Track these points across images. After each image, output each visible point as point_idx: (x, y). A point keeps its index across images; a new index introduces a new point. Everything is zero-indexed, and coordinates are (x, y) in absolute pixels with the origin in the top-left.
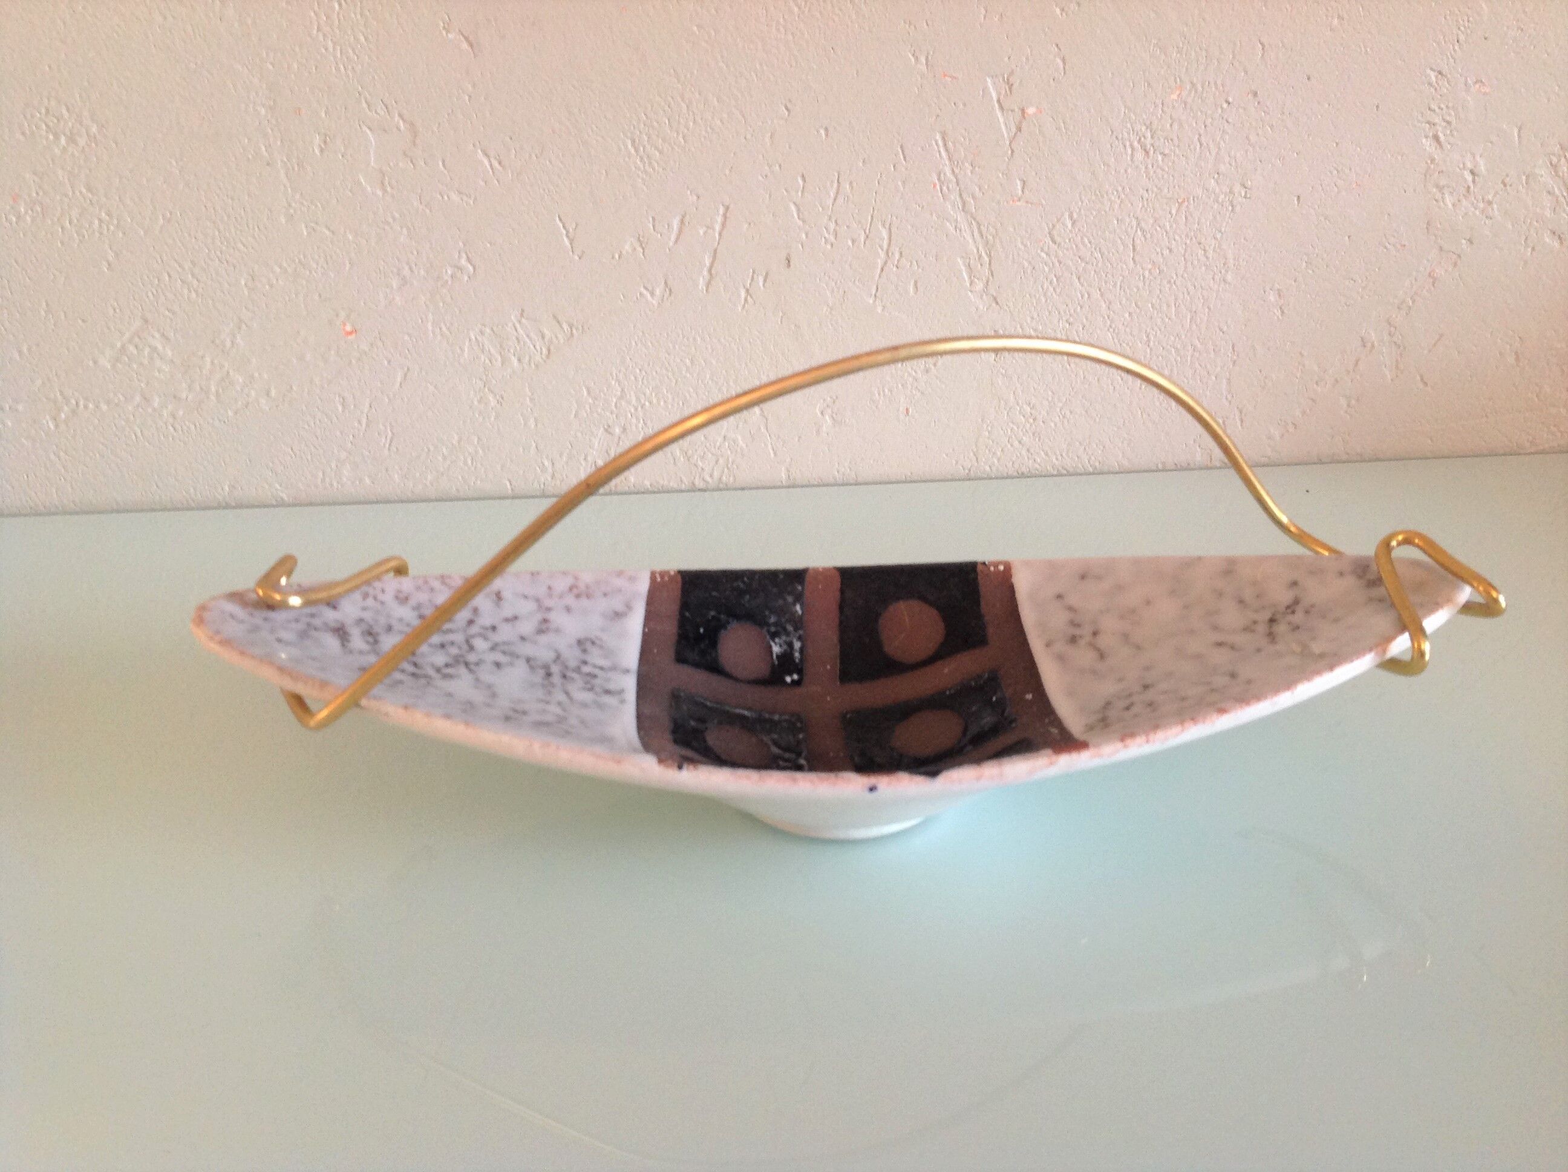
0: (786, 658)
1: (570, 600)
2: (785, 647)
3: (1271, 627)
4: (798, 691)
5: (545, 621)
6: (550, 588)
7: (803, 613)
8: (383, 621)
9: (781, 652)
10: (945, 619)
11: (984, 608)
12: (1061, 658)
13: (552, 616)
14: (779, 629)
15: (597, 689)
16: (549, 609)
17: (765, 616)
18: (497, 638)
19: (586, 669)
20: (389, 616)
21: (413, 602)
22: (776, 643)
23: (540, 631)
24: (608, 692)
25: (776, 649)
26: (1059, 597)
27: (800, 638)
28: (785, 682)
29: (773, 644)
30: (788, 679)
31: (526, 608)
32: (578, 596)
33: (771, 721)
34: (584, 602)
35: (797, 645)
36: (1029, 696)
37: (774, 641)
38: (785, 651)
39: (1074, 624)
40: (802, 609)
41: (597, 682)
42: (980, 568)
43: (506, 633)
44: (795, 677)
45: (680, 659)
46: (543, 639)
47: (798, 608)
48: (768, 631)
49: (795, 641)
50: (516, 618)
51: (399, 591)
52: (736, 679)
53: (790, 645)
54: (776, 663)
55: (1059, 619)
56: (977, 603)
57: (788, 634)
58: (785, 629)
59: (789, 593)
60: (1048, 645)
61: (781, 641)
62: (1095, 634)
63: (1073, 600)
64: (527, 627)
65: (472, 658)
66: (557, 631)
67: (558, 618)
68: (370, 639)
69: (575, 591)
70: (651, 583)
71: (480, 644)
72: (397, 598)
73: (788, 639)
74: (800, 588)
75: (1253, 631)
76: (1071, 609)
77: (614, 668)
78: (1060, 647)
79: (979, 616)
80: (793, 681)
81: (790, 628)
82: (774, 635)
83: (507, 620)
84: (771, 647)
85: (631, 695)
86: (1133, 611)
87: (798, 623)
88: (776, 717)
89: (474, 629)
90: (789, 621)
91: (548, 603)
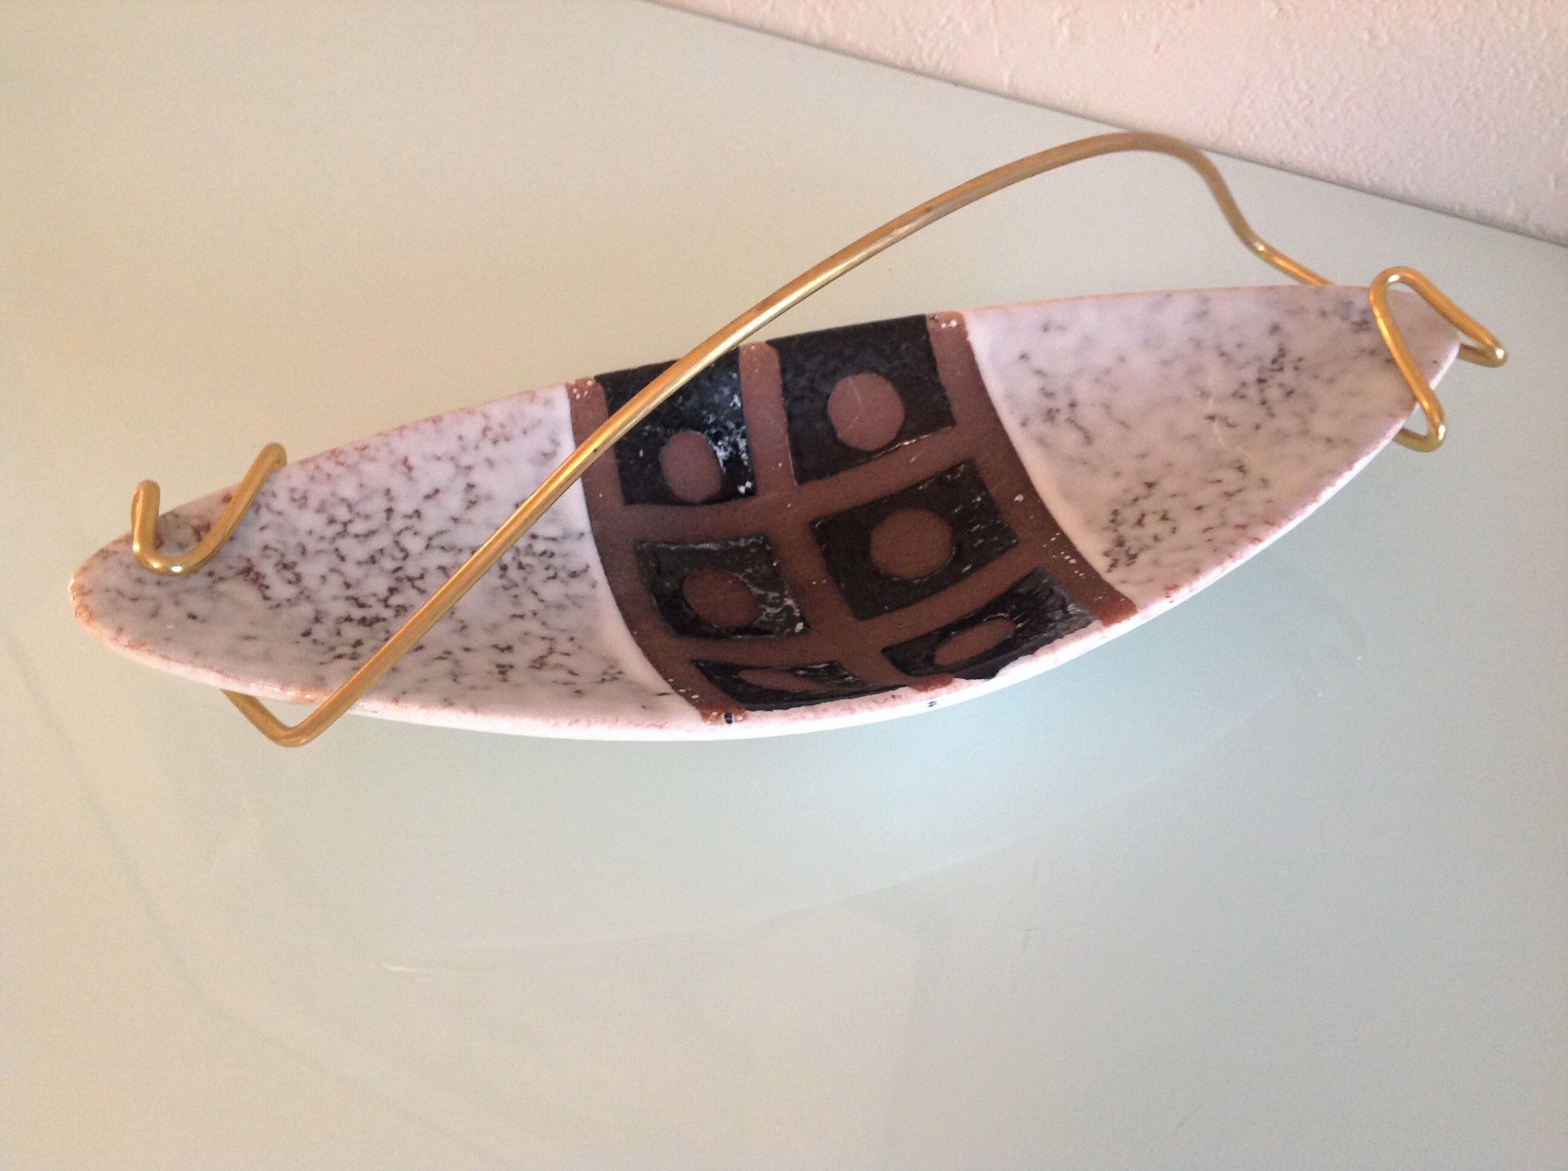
0: (733, 460)
1: (487, 450)
2: (730, 449)
3: (1262, 391)
4: (754, 501)
5: (471, 486)
6: (460, 438)
7: (742, 405)
8: (292, 542)
9: (726, 456)
10: (902, 394)
11: (944, 377)
12: (1042, 441)
13: (476, 477)
14: (721, 429)
15: (563, 575)
16: (469, 468)
17: (704, 417)
18: (428, 527)
19: (539, 546)
20: (295, 532)
21: (313, 503)
22: (720, 447)
23: (472, 504)
24: (574, 575)
25: (721, 454)
26: (1024, 357)
27: (743, 436)
28: (739, 493)
29: (716, 448)
30: (742, 489)
31: (440, 474)
32: (495, 442)
33: (738, 549)
34: (504, 448)
35: (742, 444)
36: (1019, 498)
37: (716, 444)
38: (731, 453)
39: (1049, 395)
40: (741, 400)
41: (557, 562)
42: (930, 325)
43: (434, 519)
44: (749, 484)
45: (630, 499)
46: (478, 514)
47: (736, 399)
48: (710, 435)
49: (738, 439)
50: (437, 491)
51: (293, 490)
52: (691, 504)
53: (735, 445)
54: (725, 470)
55: (1029, 387)
56: (934, 369)
57: (730, 433)
58: (726, 428)
59: (726, 385)
60: (1024, 424)
61: (726, 444)
62: (1073, 405)
63: (1039, 360)
64: (453, 502)
65: (412, 569)
66: (489, 498)
67: (483, 478)
68: (289, 575)
69: (490, 435)
70: (571, 404)
71: (414, 544)
72: (293, 500)
73: (732, 439)
74: (735, 375)
75: (1243, 397)
76: (1039, 372)
77: (566, 536)
78: (1038, 426)
79: (939, 388)
80: (747, 490)
81: (731, 425)
82: (716, 438)
83: (428, 497)
84: (715, 452)
85: (597, 572)
86: (1108, 372)
87: (739, 416)
88: (742, 543)
89: (398, 524)
90: (729, 417)
91: (466, 460)
